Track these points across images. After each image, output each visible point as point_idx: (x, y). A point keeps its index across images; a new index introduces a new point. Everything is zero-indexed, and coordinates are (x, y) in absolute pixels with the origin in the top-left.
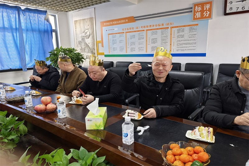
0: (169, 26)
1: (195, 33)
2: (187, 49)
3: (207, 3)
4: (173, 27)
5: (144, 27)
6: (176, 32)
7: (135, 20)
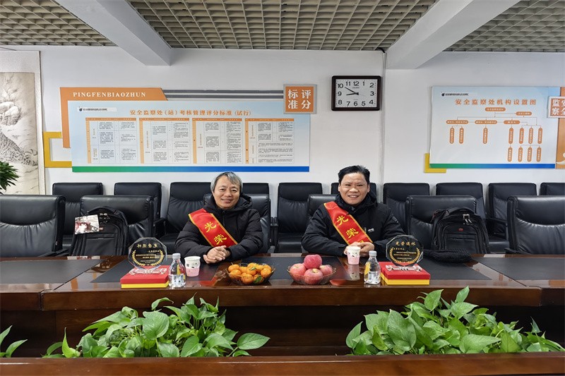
0: (243, 117)
1: (289, 133)
2: (277, 159)
3: (305, 88)
4: (250, 120)
5: (189, 112)
6: (256, 128)
7: (167, 96)
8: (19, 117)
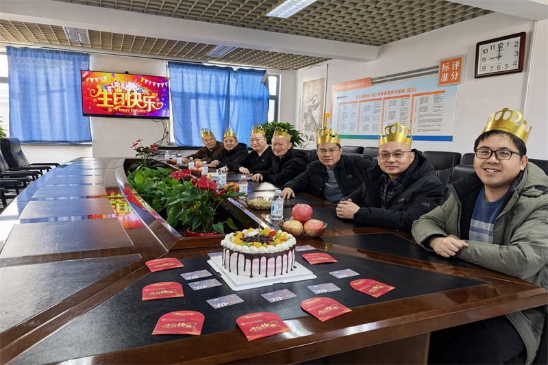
0: (411, 93)
1: (440, 104)
2: (430, 128)
3: (455, 60)
4: (415, 95)
5: (382, 94)
6: (418, 102)
7: (373, 83)
8: (318, 105)
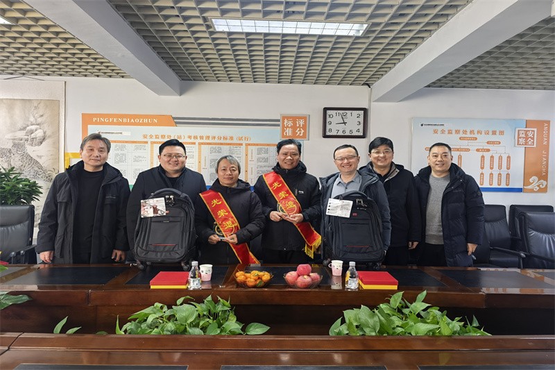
0: (244, 142)
3: (300, 118)
4: (249, 145)
5: (195, 137)
6: (255, 152)
7: (176, 123)
8: (44, 139)
